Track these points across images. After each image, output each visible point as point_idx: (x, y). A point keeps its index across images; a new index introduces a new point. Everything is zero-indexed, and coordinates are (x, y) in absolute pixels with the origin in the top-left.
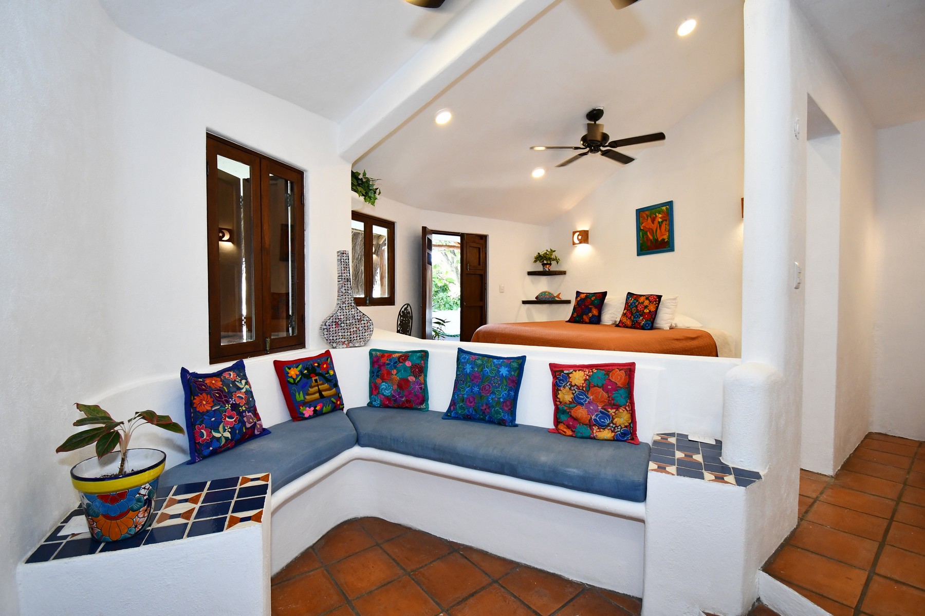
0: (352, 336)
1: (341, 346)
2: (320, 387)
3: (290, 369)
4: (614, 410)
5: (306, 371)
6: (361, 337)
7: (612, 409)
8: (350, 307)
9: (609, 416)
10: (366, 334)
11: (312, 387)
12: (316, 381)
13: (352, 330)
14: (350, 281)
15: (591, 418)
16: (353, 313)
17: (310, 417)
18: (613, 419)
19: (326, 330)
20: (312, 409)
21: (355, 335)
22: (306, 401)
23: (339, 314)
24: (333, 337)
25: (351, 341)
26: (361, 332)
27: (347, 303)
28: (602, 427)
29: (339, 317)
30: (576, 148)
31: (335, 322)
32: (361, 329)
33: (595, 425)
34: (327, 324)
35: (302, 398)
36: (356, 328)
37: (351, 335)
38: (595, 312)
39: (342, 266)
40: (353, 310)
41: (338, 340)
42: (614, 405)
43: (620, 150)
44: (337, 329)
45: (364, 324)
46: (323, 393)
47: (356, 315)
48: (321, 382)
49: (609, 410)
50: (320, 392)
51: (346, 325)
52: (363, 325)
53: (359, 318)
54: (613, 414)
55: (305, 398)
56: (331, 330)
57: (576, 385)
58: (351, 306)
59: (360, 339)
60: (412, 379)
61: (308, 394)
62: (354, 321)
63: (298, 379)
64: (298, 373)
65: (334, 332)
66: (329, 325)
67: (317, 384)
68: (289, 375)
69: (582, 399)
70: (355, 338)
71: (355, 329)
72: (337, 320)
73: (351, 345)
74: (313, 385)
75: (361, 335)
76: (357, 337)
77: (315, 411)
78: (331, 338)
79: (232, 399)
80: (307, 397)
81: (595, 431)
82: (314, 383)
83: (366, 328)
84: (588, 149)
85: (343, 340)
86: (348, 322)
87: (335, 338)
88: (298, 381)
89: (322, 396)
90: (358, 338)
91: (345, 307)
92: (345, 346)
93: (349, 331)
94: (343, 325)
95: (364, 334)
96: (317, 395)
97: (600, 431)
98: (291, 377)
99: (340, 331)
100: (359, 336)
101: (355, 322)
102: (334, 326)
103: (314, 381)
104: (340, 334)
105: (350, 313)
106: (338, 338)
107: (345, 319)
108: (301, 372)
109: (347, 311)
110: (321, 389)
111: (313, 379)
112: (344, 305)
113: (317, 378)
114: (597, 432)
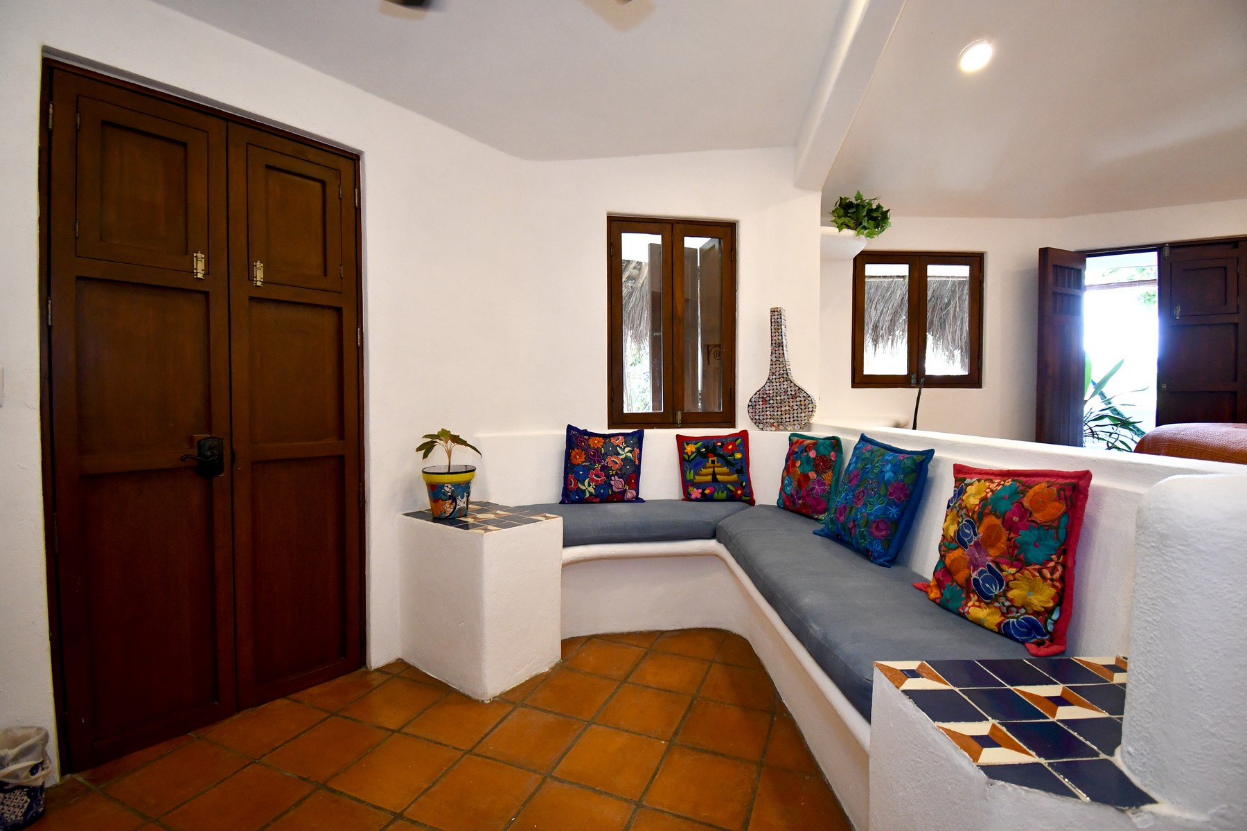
0: (783, 417)
1: (769, 428)
2: (716, 469)
3: (688, 444)
4: (1013, 570)
5: (704, 450)
6: (796, 418)
7: (1011, 566)
8: (781, 380)
9: (1001, 581)
10: (803, 415)
11: (706, 468)
12: (713, 462)
13: (783, 409)
14: (783, 346)
15: (971, 576)
16: (785, 386)
17: (696, 500)
18: (1009, 588)
19: (751, 407)
20: (700, 490)
21: (787, 416)
22: (695, 481)
23: (767, 388)
24: (759, 416)
25: (781, 422)
26: (795, 411)
27: (777, 374)
28: (986, 598)
29: (768, 392)
31: (763, 398)
32: (795, 407)
33: (974, 592)
34: (753, 400)
35: (692, 478)
36: (789, 406)
37: (782, 415)
39: (773, 327)
40: (785, 383)
41: (765, 421)
42: (1018, 559)
44: (764, 406)
45: (801, 401)
46: (718, 477)
47: (789, 389)
48: (720, 464)
49: (1005, 567)
50: (714, 475)
51: (775, 402)
52: (799, 403)
53: (793, 393)
54: (1011, 578)
55: (694, 478)
56: (758, 407)
57: (966, 507)
58: (783, 377)
59: (794, 421)
60: (813, 475)
61: (698, 474)
62: (786, 397)
63: (693, 456)
64: (694, 450)
65: (761, 410)
66: (755, 402)
67: (713, 465)
68: (686, 451)
69: (968, 535)
70: (788, 420)
71: (787, 408)
72: (765, 396)
73: (781, 427)
74: (708, 465)
75: (795, 415)
76: (790, 418)
77: (703, 494)
78: (757, 417)
79: (605, 461)
80: (697, 477)
81: (970, 604)
82: (709, 464)
83: (803, 407)
85: (772, 421)
86: (779, 398)
87: (761, 418)
88: (693, 459)
89: (715, 479)
90: (792, 420)
91: (776, 379)
92: (774, 428)
93: (779, 409)
94: (771, 402)
95: (799, 415)
96: (710, 478)
97: (979, 607)
98: (687, 454)
99: (768, 409)
100: (793, 417)
101: (788, 398)
102: (761, 403)
103: (710, 461)
104: (768, 413)
105: (782, 386)
106: (765, 417)
107: (775, 394)
108: (698, 450)
109: (778, 384)
110: (716, 472)
111: (710, 459)
112: (774, 377)
113: (715, 459)
114: (974, 605)
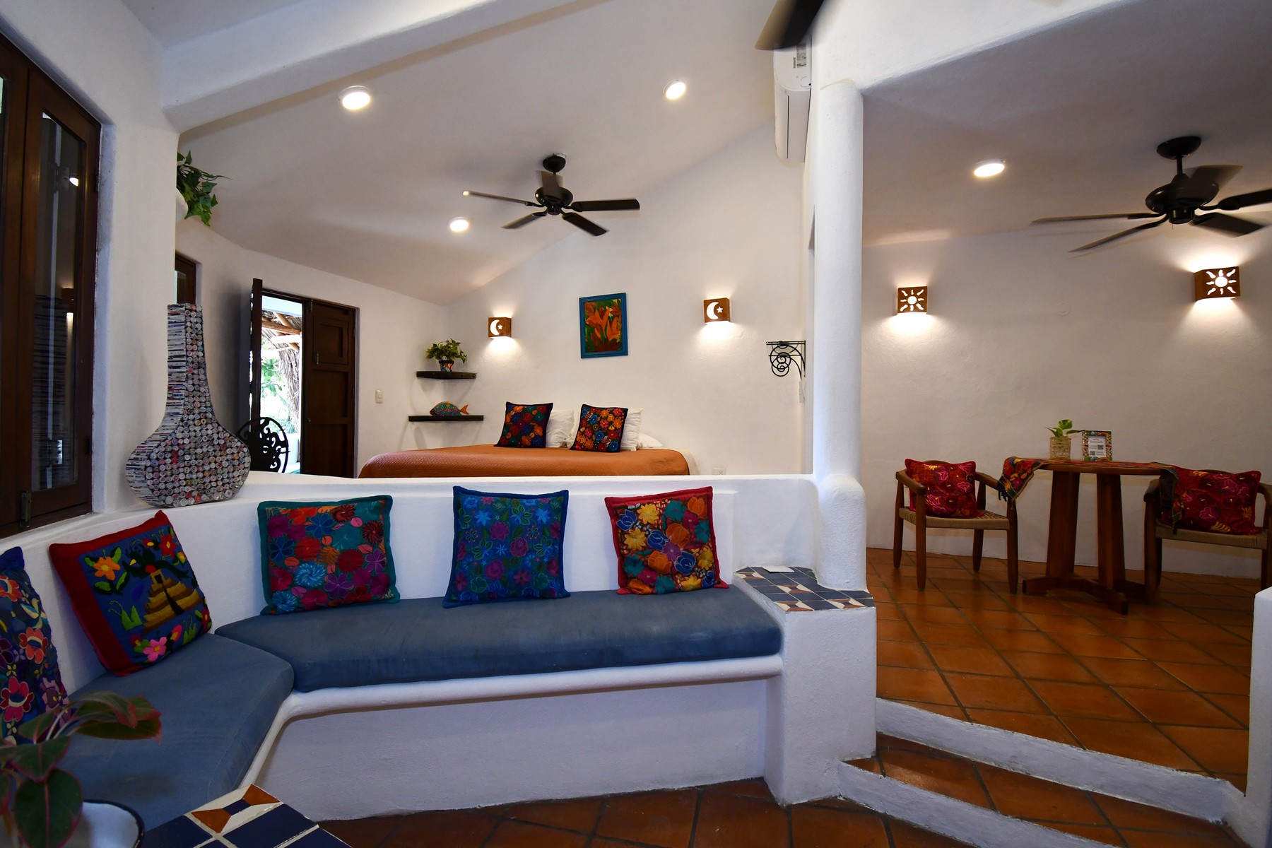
0: (207, 480)
1: (183, 502)
2: (169, 590)
3: (96, 560)
4: (698, 550)
5: (133, 562)
6: (227, 481)
7: (695, 548)
8: (204, 421)
9: (693, 558)
10: (236, 474)
11: (154, 594)
12: (158, 578)
13: (207, 468)
14: (205, 369)
15: (673, 564)
16: (210, 432)
17: (160, 659)
18: (698, 561)
19: (150, 470)
20: (164, 640)
21: (213, 478)
22: (147, 625)
23: (179, 435)
24: (166, 483)
25: (204, 489)
26: (226, 470)
27: (197, 411)
28: (686, 573)
29: (181, 442)
30: (530, 204)
31: (171, 451)
32: (225, 464)
33: (678, 573)
34: (154, 456)
35: (137, 620)
36: (216, 462)
37: (204, 477)
38: (539, 431)
39: (188, 335)
40: (209, 426)
41: (176, 490)
42: (697, 543)
43: (587, 215)
44: (175, 466)
45: (233, 454)
46: (179, 603)
47: (215, 436)
48: (169, 581)
49: (693, 550)
50: (171, 601)
51: (194, 457)
52: (229, 457)
53: (222, 442)
54: (697, 555)
55: (144, 620)
56: (162, 468)
57: (648, 523)
58: (206, 418)
59: (223, 485)
60: (365, 548)
61: (150, 611)
62: (210, 448)
63: (122, 580)
64: (118, 567)
65: (169, 473)
66: (157, 459)
67: (161, 585)
68: (97, 574)
69: (659, 541)
70: (214, 484)
71: (213, 466)
72: (176, 448)
73: (204, 497)
74: (154, 589)
75: (226, 476)
76: (217, 481)
77: (169, 644)
78: (162, 486)
80: (149, 617)
81: (679, 581)
82: (156, 586)
83: (236, 462)
84: (545, 208)
85: (188, 489)
86: (199, 451)
87: (170, 486)
88: (122, 586)
89: (177, 610)
90: (220, 483)
91: (194, 420)
92: (193, 501)
93: (201, 469)
94: (187, 457)
95: (231, 475)
96: (168, 610)
97: (685, 580)
98: (104, 578)
99: (181, 470)
100: (223, 479)
101: (214, 451)
102: (168, 461)
103: (154, 580)
104: (182, 476)
105: (204, 432)
106: (177, 484)
107: (192, 445)
108: (123, 563)
109: (197, 429)
110: (172, 596)
111: (153, 575)
112: (191, 417)
113: (159, 572)
114: (681, 581)
